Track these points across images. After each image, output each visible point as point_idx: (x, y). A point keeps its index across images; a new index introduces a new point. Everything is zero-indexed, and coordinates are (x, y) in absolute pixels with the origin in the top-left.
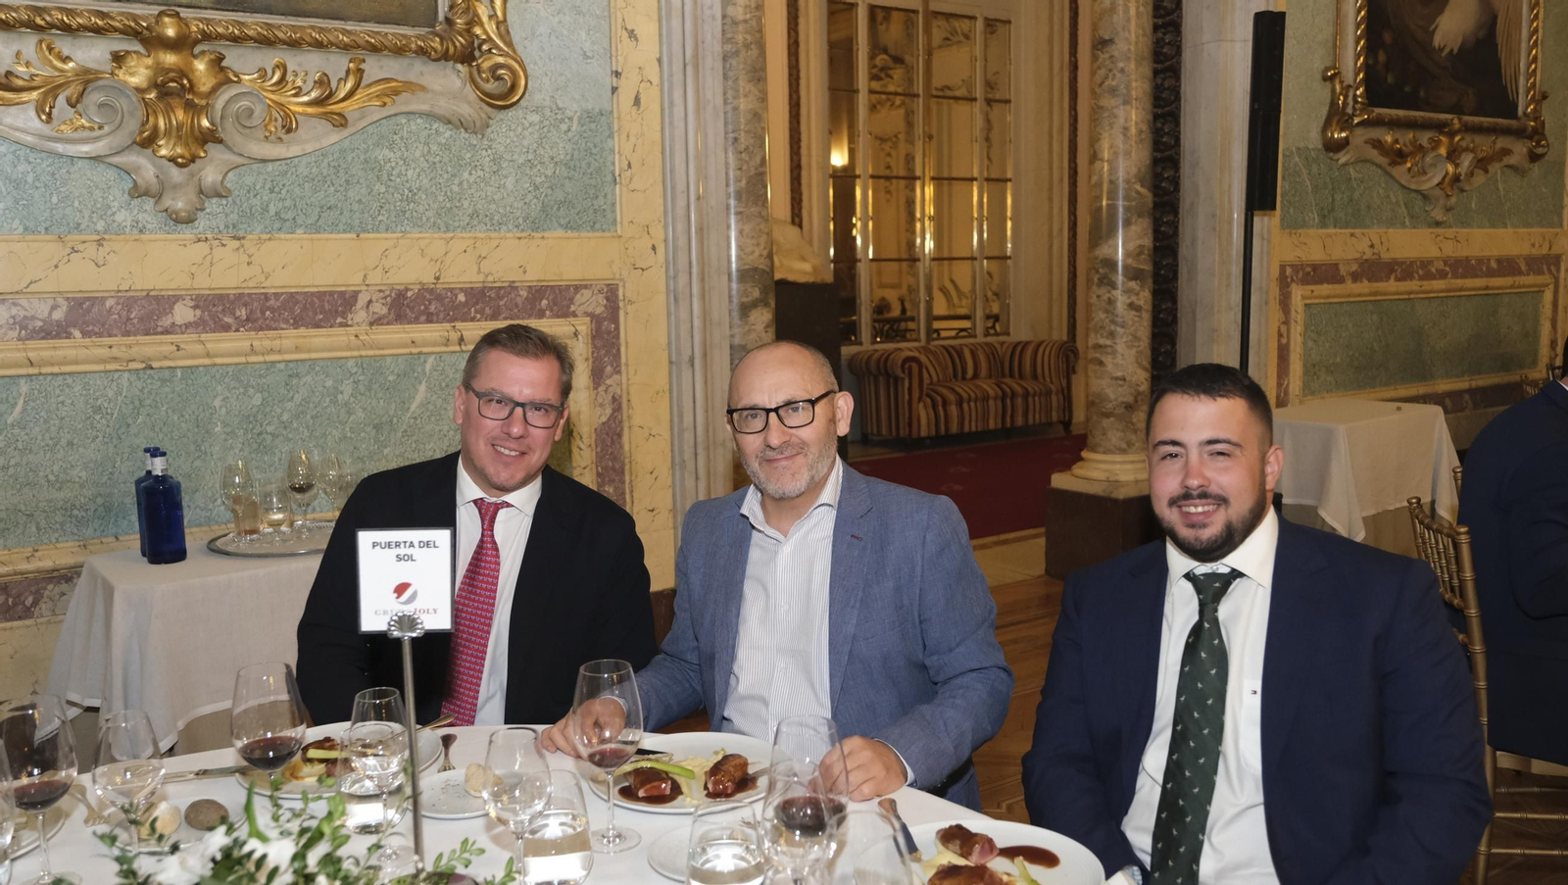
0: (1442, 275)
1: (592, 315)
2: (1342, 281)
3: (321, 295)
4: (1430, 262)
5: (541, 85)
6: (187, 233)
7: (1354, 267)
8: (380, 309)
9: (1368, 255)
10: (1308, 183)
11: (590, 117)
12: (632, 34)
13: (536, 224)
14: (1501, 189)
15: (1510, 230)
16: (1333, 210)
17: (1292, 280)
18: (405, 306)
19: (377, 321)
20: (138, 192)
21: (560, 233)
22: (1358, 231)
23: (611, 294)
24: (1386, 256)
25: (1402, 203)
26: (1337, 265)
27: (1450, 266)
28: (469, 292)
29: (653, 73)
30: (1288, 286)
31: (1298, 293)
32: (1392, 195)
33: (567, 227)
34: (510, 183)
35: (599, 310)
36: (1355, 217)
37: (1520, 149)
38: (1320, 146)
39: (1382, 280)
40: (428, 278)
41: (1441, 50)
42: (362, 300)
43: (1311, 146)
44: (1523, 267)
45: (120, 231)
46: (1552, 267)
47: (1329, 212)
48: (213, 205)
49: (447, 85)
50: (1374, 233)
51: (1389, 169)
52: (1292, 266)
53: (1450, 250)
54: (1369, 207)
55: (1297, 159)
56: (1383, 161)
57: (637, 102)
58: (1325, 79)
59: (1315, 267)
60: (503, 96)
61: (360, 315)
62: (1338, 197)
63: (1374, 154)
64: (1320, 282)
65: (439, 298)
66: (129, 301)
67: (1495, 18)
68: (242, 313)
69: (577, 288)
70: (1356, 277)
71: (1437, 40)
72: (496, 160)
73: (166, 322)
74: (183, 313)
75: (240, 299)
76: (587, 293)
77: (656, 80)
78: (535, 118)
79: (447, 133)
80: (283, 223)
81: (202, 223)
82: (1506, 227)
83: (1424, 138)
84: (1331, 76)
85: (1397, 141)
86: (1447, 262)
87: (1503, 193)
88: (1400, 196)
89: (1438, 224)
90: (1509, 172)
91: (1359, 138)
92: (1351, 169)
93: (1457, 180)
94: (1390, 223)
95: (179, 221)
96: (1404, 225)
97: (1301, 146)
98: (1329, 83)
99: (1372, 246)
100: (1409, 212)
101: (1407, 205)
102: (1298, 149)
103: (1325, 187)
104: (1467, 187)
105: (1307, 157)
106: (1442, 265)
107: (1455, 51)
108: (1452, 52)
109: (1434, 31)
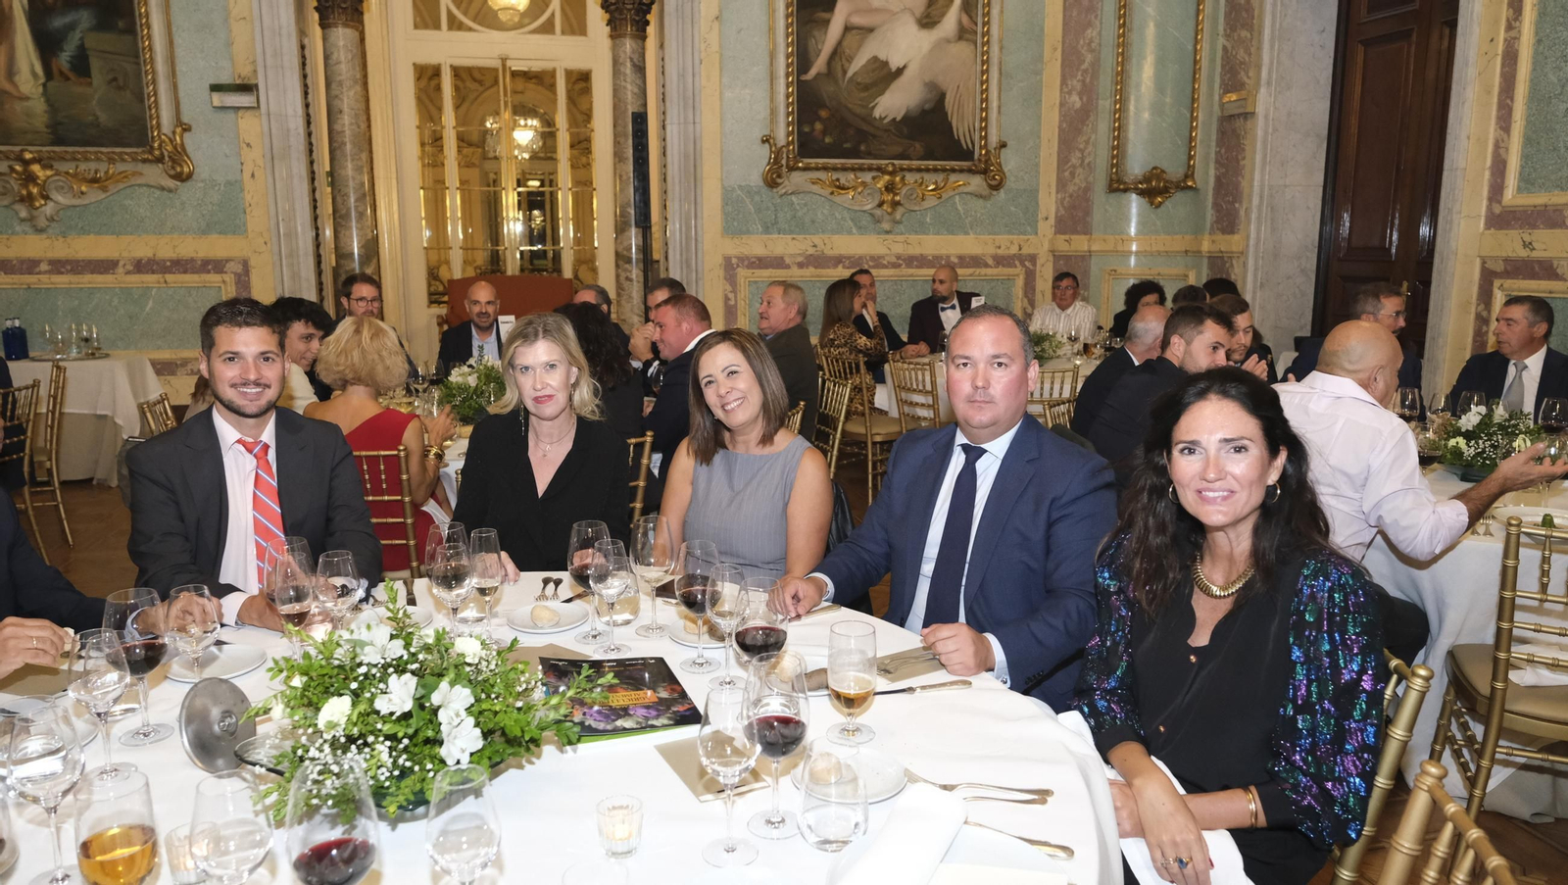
0: (896, 266)
1: (235, 274)
2: (788, 267)
3: (102, 261)
4: (883, 257)
5: (203, 173)
6: (44, 236)
7: (800, 259)
8: (130, 268)
9: (811, 251)
10: (751, 207)
11: (229, 183)
12: (248, 145)
13: (205, 232)
14: (959, 208)
15: (972, 236)
16: (776, 223)
17: (738, 266)
18: (141, 266)
19: (128, 273)
20: (23, 220)
21: (216, 236)
22: (801, 237)
23: (245, 264)
24: (828, 252)
25: (848, 218)
26: (782, 258)
27: (904, 260)
28: (172, 261)
29: (260, 162)
30: (734, 269)
31: (742, 273)
32: (837, 214)
33: (220, 233)
34: (190, 214)
35: (239, 271)
36: (799, 227)
37: (976, 182)
38: (762, 184)
39: (829, 268)
40: (150, 255)
41: (882, 119)
42: (121, 263)
43: (752, 184)
44: (990, 262)
45: (18, 234)
46: (1026, 263)
47: (772, 224)
48: (54, 225)
49: (154, 174)
50: (817, 239)
51: (830, 197)
52: (738, 258)
53: (899, 249)
54: (813, 222)
55: (739, 192)
56: (826, 192)
57: (253, 176)
58: (763, 142)
59: (760, 259)
60: (183, 178)
61: (120, 270)
62: (781, 215)
63: (816, 188)
64: (766, 267)
65: (158, 264)
66: (22, 262)
67: (942, 96)
68: (69, 268)
69: (227, 261)
70: (801, 265)
71: (877, 113)
72: (183, 203)
73: (37, 270)
74: (44, 267)
75: (68, 262)
76: (232, 263)
77: (262, 165)
78: (202, 185)
79: (158, 193)
80: (84, 231)
81: (50, 231)
82: (967, 233)
83: (867, 177)
84: (766, 140)
85: (838, 180)
86: (898, 257)
87: (962, 212)
88: (846, 215)
89: (887, 232)
90: (969, 197)
91: (797, 179)
92: (793, 198)
93: (898, 203)
94: (834, 232)
95: (40, 231)
96: (850, 233)
97: (743, 184)
98: (767, 145)
99: (815, 246)
100: (855, 225)
101: (852, 220)
102: (740, 187)
103: (768, 209)
104: (916, 208)
105: (749, 191)
106: (894, 260)
107: (899, 118)
108: (894, 119)
109: (874, 107)
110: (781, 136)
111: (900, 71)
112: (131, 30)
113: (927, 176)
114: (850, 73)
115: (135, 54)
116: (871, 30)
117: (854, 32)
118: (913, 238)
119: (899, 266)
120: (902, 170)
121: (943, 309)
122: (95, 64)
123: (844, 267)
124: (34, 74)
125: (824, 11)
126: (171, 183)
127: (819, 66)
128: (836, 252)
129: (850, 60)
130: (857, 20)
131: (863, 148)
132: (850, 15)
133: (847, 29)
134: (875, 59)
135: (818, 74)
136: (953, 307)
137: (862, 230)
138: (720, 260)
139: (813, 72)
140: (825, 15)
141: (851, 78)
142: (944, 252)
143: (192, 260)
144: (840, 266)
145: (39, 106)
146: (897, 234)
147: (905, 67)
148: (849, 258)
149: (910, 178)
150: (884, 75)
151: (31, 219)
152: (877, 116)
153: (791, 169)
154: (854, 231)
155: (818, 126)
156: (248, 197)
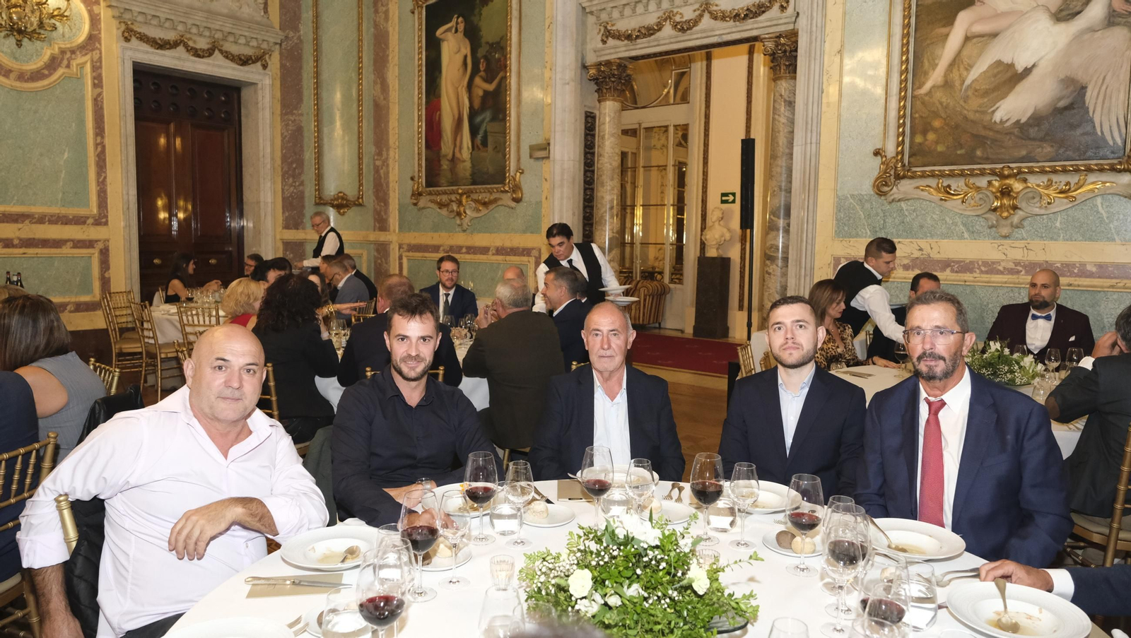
0: (1011, 272)
3: (484, 248)
4: (999, 263)
5: (526, 197)
6: (465, 234)
8: (494, 252)
9: (917, 254)
10: (861, 213)
11: (536, 203)
12: (546, 180)
13: (524, 232)
14: (1102, 211)
16: (884, 227)
18: (500, 251)
19: (493, 254)
20: (458, 226)
22: (907, 240)
23: (540, 251)
24: (935, 255)
25: (960, 223)
27: (1025, 267)
28: (510, 248)
29: (550, 190)
32: (948, 219)
33: (532, 233)
34: (519, 221)
35: (537, 255)
36: (906, 231)
37: (1125, 182)
38: (871, 192)
40: (502, 245)
41: (1003, 122)
42: (491, 249)
43: (863, 193)
45: (456, 232)
47: (880, 229)
48: (468, 228)
49: (506, 199)
50: (923, 243)
51: (940, 203)
53: (1018, 254)
54: (922, 227)
55: (851, 201)
56: (937, 198)
57: (546, 198)
58: (875, 155)
60: (517, 200)
61: (490, 253)
62: (889, 220)
63: (924, 194)
65: (504, 250)
67: (1083, 88)
68: (472, 251)
69: (533, 249)
70: (906, 267)
72: (517, 216)
73: (462, 251)
74: (464, 250)
75: (472, 247)
76: (535, 250)
78: (526, 204)
79: (508, 209)
81: (467, 231)
83: (982, 182)
84: (877, 153)
85: (949, 186)
86: (1017, 263)
87: (1105, 215)
88: (958, 220)
89: (1005, 237)
90: (1116, 198)
91: (906, 186)
92: (903, 204)
93: (1015, 208)
94: (944, 236)
95: (464, 231)
96: (961, 237)
97: (856, 193)
98: (878, 159)
99: (921, 250)
100: (968, 230)
101: (964, 225)
102: (852, 196)
103: (877, 214)
104: (1043, 212)
105: (861, 200)
106: (1011, 265)
107: (1022, 121)
108: (1018, 121)
109: (994, 112)
110: (891, 149)
111: (1028, 71)
112: (504, 120)
113: (1055, 178)
114: (968, 82)
115: (504, 132)
116: (994, 35)
117: (975, 40)
118: (1036, 244)
119: (1018, 272)
120: (1020, 172)
121: (1035, 317)
122: (490, 140)
123: (952, 271)
124: (468, 148)
125: (944, 26)
126: (513, 204)
127: (935, 77)
128: (943, 256)
129: (969, 68)
130: (978, 29)
131: (979, 153)
132: (972, 24)
133: (967, 39)
134: (999, 63)
135: (934, 87)
136: (1048, 318)
137: (974, 234)
138: (829, 259)
139: (928, 86)
140: (944, 30)
141: (969, 86)
142: (1075, 259)
143: (518, 248)
144: (948, 270)
145: (468, 165)
146: (1017, 239)
147: (1034, 66)
148: (958, 262)
149: (1033, 180)
150: (1010, 77)
151: (460, 225)
152: (998, 120)
153: (898, 177)
154: (966, 235)
155: (931, 136)
156: (543, 210)
